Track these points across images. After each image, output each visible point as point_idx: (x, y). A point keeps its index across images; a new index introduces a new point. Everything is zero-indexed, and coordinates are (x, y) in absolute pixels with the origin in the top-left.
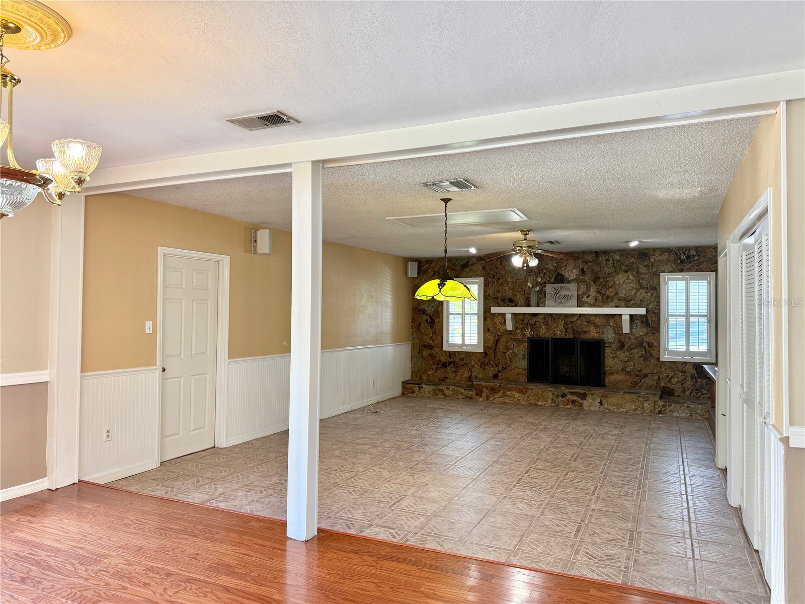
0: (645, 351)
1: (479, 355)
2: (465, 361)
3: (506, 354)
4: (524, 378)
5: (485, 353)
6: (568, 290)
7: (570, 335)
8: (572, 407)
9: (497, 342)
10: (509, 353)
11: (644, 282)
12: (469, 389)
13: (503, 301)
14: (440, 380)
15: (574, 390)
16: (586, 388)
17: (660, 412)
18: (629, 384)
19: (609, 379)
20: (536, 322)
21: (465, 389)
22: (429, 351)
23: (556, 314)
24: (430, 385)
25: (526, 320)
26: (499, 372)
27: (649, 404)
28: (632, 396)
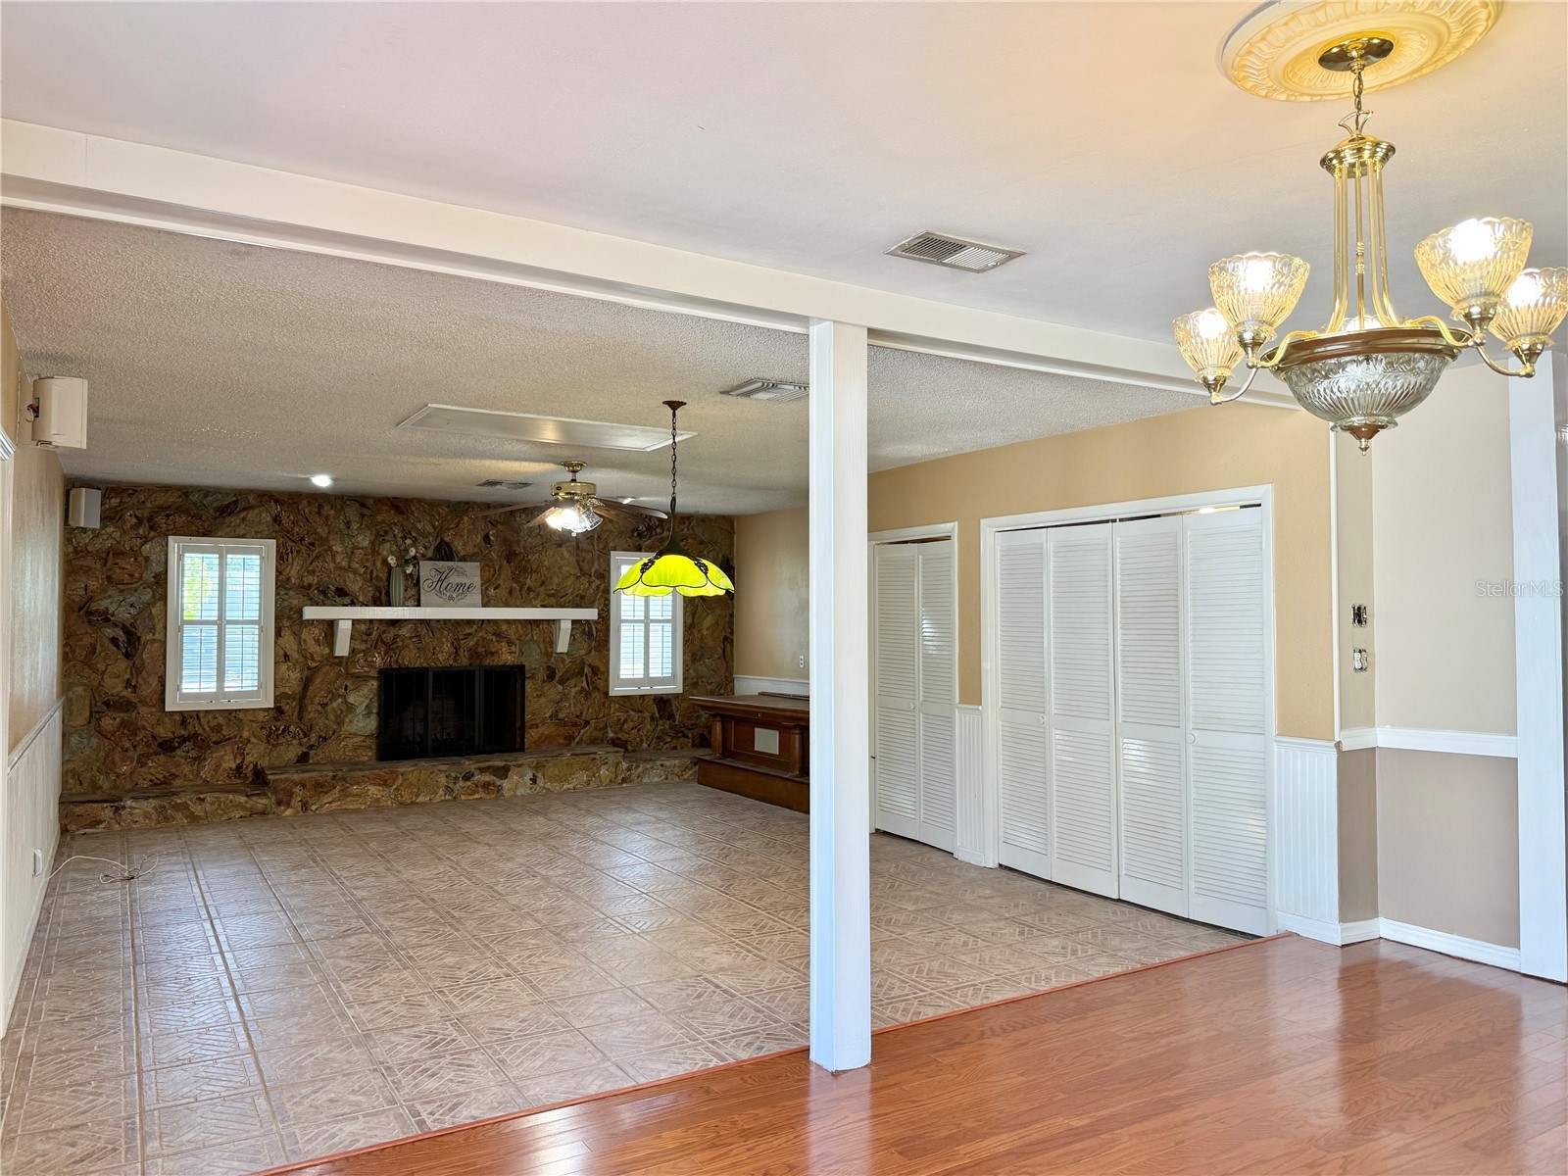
0: (587, 681)
1: (261, 716)
2: (224, 732)
3: (329, 708)
4: (370, 754)
5: (278, 710)
6: (463, 573)
7: (464, 661)
8: (484, 795)
9: (306, 683)
10: (334, 705)
11: (585, 566)
12: (256, 794)
13: (323, 592)
14: (156, 784)
15: (487, 764)
16: (506, 756)
17: (624, 780)
18: (562, 741)
19: (531, 735)
20: (396, 636)
21: (247, 796)
22: (120, 716)
23: (438, 621)
24: (147, 798)
25: (375, 632)
26: (311, 747)
27: (607, 770)
28: (583, 758)
